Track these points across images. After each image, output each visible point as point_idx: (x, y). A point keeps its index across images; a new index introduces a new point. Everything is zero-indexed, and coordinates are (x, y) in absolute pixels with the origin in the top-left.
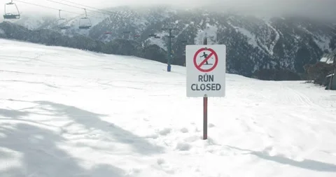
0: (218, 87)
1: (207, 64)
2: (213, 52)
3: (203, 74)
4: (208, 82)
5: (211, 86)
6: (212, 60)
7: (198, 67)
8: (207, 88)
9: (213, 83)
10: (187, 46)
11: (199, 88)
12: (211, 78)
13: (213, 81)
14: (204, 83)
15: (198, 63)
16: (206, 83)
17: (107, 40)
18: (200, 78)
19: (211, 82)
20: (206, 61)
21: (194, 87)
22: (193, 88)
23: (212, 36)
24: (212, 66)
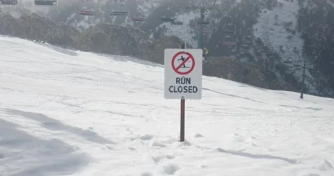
0: (194, 90)
1: (184, 67)
2: (190, 56)
3: (180, 76)
4: (185, 85)
5: (188, 89)
6: (189, 64)
7: (176, 70)
8: (184, 90)
9: (190, 85)
10: (166, 50)
11: (176, 90)
12: (188, 81)
13: (189, 83)
14: (181, 85)
15: (176, 66)
16: (183, 86)
17: (82, 23)
18: (178, 81)
19: (188, 85)
20: (183, 64)
21: (172, 89)
22: (171, 91)
23: (288, 21)
24: (189, 69)
